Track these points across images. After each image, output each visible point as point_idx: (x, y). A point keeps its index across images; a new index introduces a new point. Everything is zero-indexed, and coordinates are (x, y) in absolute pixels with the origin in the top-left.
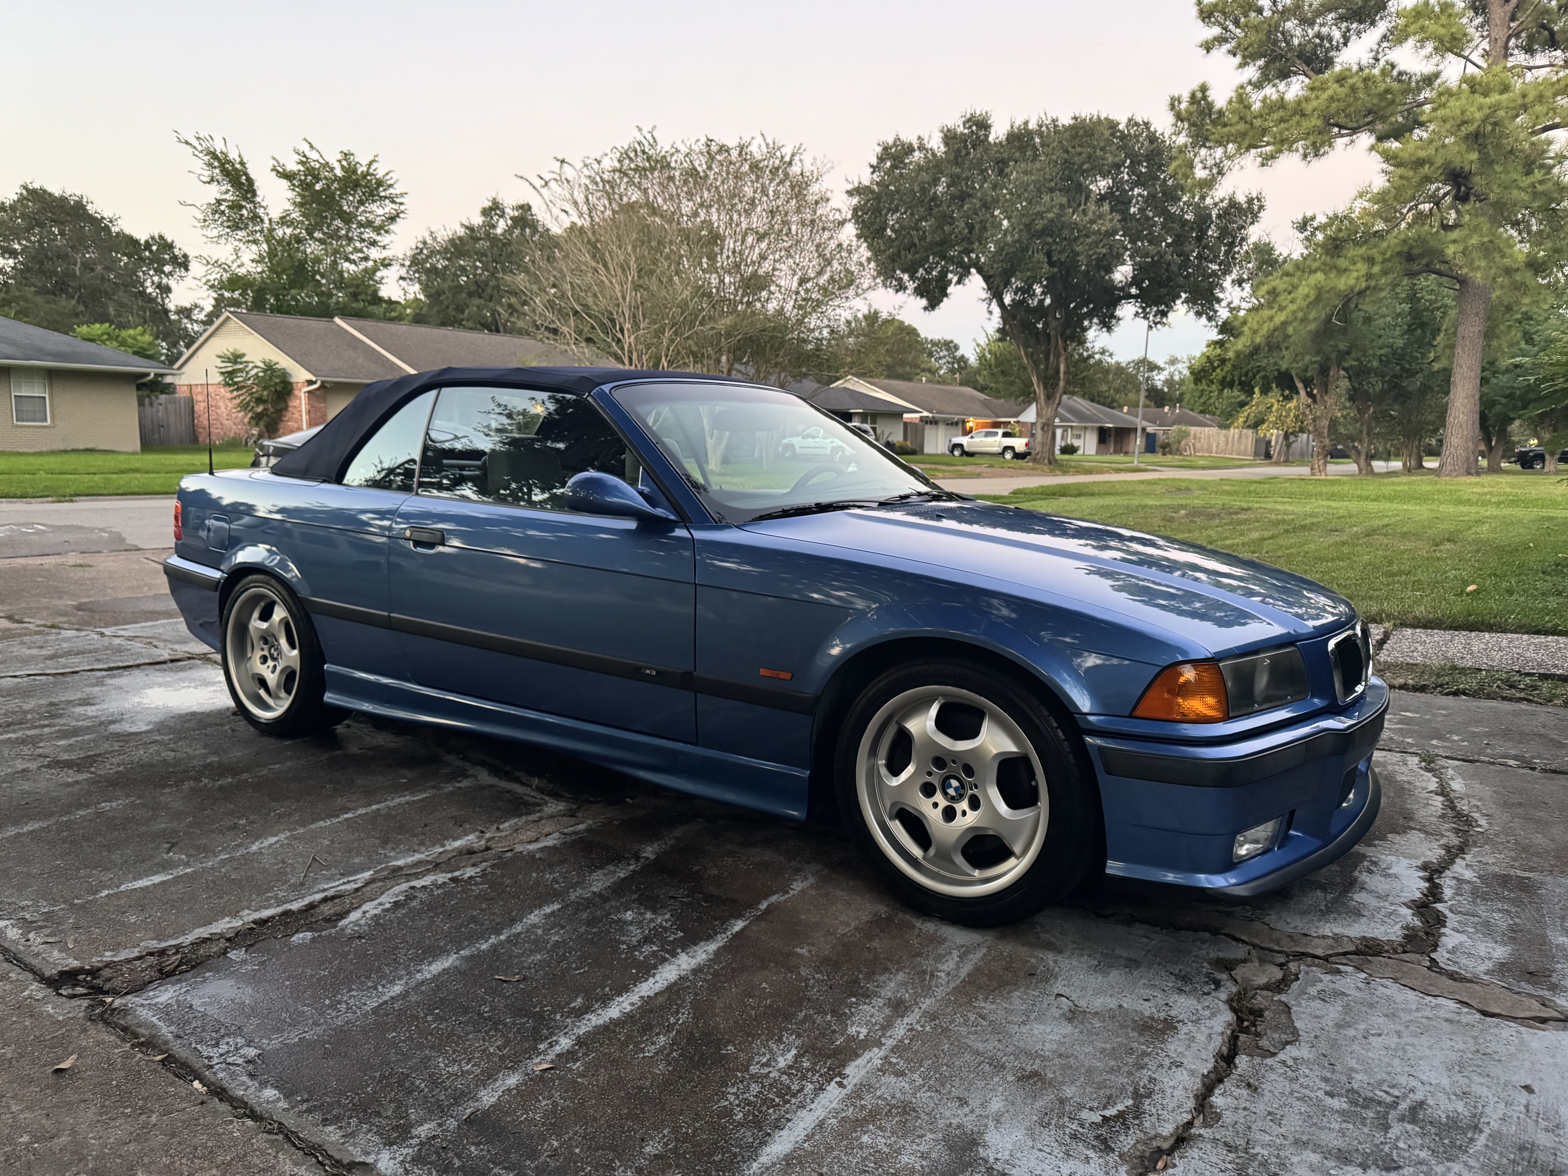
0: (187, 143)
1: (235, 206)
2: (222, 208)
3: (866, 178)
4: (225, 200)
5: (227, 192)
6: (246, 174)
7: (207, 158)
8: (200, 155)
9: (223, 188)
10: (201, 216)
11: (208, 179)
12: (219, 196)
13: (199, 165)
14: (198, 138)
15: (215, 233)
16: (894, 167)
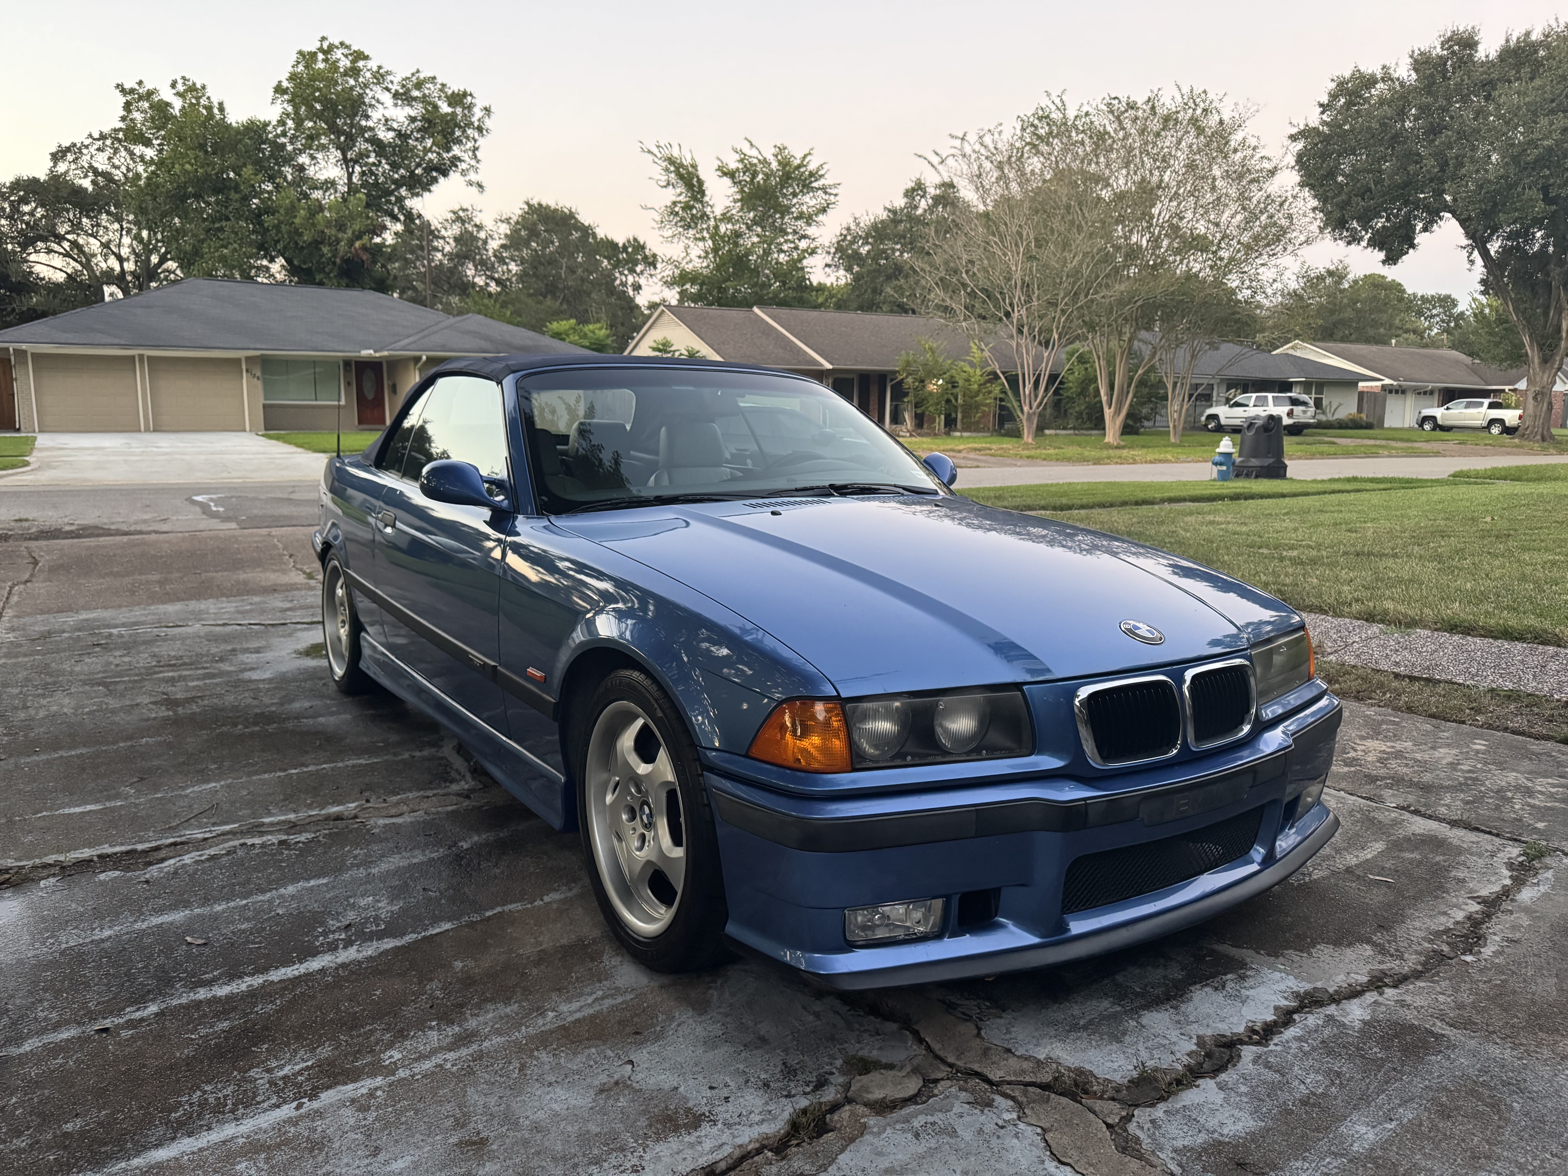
0: (649, 152)
1: (687, 207)
2: (677, 209)
3: (1314, 118)
4: (680, 202)
5: (680, 195)
6: (698, 177)
7: (664, 164)
8: (659, 162)
9: (678, 190)
10: (658, 218)
11: (664, 184)
12: (674, 199)
13: (657, 172)
14: (658, 147)
15: (669, 233)
16: (1349, 104)
